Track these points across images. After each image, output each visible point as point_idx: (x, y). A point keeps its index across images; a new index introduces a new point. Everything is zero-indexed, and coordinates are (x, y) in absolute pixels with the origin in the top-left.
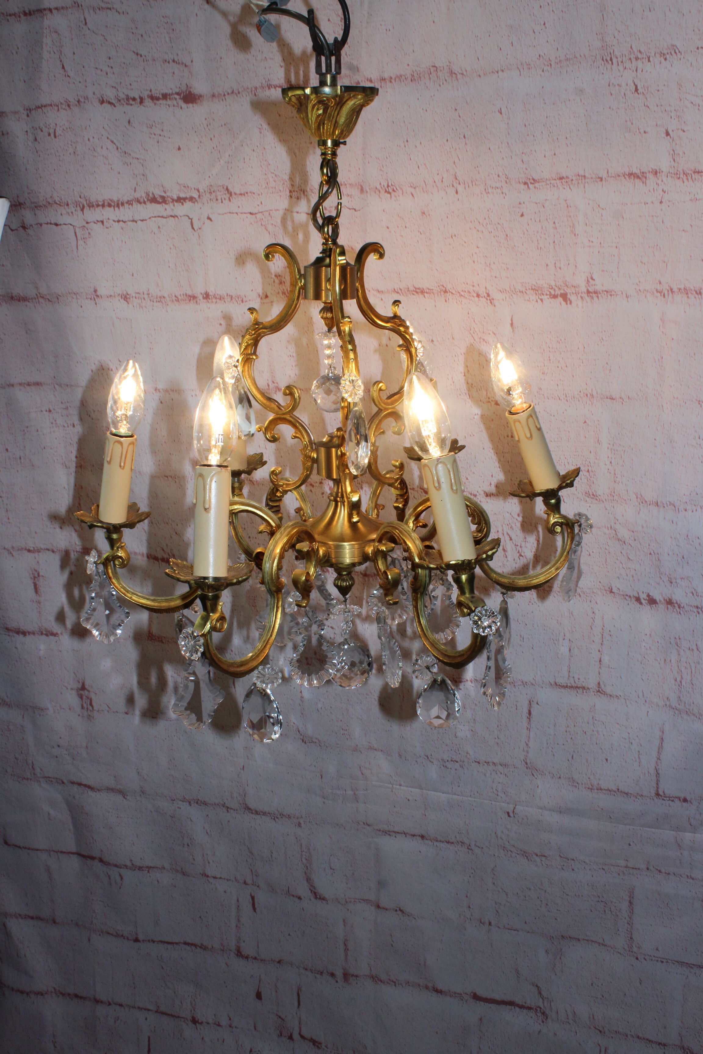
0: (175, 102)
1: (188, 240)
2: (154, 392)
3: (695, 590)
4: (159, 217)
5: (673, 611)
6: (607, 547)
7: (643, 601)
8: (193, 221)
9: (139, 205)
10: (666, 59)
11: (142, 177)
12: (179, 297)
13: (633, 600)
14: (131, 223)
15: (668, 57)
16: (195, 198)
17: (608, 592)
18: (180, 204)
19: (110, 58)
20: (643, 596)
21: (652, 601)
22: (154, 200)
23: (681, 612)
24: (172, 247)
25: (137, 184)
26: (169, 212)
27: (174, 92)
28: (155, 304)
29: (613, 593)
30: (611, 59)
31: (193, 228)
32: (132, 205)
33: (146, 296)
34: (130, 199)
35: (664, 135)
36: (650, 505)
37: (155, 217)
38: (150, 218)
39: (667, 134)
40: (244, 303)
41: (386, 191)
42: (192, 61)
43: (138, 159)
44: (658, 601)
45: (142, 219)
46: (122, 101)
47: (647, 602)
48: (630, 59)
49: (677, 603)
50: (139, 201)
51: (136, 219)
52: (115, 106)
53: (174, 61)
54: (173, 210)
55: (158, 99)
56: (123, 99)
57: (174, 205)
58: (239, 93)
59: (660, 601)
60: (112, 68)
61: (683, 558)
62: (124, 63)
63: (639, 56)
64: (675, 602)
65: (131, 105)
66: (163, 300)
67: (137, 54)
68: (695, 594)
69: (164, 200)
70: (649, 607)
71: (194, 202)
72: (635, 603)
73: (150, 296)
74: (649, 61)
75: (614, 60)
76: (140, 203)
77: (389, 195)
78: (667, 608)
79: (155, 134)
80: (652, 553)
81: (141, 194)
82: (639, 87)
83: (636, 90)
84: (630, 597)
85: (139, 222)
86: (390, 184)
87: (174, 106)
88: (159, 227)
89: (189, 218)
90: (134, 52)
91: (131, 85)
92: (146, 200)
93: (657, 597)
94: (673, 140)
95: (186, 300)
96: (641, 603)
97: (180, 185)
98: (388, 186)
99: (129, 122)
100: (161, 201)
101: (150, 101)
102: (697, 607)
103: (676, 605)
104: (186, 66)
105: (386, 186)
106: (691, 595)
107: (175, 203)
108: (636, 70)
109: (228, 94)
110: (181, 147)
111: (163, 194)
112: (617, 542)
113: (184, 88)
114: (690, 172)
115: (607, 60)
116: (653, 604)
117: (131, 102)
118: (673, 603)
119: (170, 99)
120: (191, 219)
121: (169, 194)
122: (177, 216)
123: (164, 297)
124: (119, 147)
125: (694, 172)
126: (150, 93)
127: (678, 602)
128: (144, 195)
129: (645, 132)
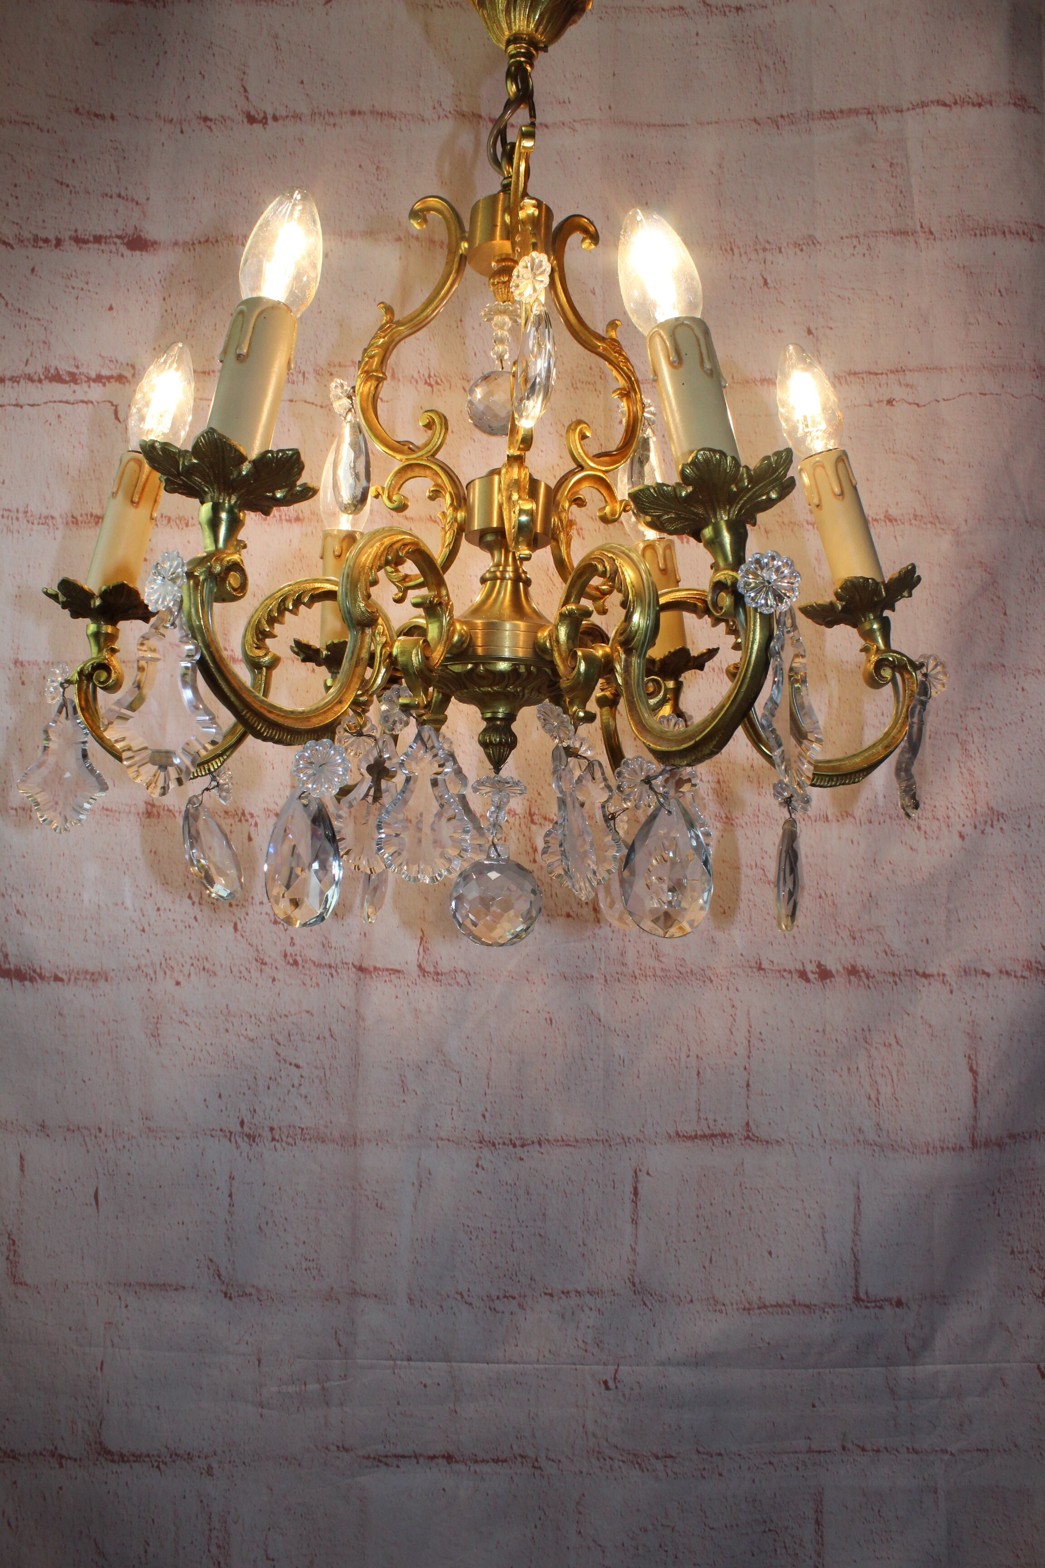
0: (113, 248)
1: (105, 435)
2: (12, 666)
3: (889, 946)
4: (61, 402)
5: (859, 985)
6: (751, 897)
7: (812, 977)
8: (119, 408)
9: (30, 384)
10: (802, 250)
11: (41, 345)
12: (79, 518)
13: (795, 976)
14: (12, 408)
15: (804, 247)
16: (126, 378)
17: (755, 970)
18: (100, 385)
19: (16, 186)
20: (810, 968)
21: (824, 974)
22: (57, 378)
23: (871, 985)
24: (77, 444)
25: (31, 355)
26: (80, 396)
27: (114, 235)
28: (35, 527)
29: (764, 969)
30: (732, 249)
31: (117, 418)
32: (18, 382)
33: (21, 515)
34: (15, 375)
35: (806, 334)
36: (816, 821)
37: (55, 402)
38: (46, 403)
39: (810, 332)
40: (190, 527)
41: (426, 383)
42: (148, 199)
43: (39, 320)
44: (834, 972)
45: (32, 403)
46: (26, 243)
47: (817, 976)
48: (756, 250)
49: (864, 971)
50: (30, 379)
51: (21, 402)
52: (12, 248)
53: (119, 196)
54: (86, 392)
55: (86, 242)
56: (28, 240)
57: (89, 387)
58: (217, 241)
59: (837, 971)
60: (17, 198)
61: (871, 896)
62: (38, 193)
63: (768, 246)
64: (861, 969)
65: (40, 248)
66: (50, 522)
67: (62, 184)
68: (889, 954)
69: (74, 378)
70: (821, 984)
71: (124, 383)
72: (799, 980)
73: (29, 515)
74: (780, 252)
75: (736, 250)
76: (33, 381)
77: (430, 388)
78: (850, 982)
79: (73, 288)
80: (823, 895)
81: (36, 368)
82: (769, 281)
83: (766, 283)
84: (790, 972)
85: (26, 408)
86: (432, 374)
87: (111, 252)
88: (59, 416)
89: (112, 405)
90: (57, 181)
91: (44, 221)
92: (42, 377)
93: (831, 964)
94: (817, 340)
95: (89, 522)
96: (808, 980)
97: (103, 358)
98: (429, 376)
99: (33, 270)
100: (67, 379)
101: (73, 243)
102: (894, 974)
103: (862, 974)
104: (137, 203)
105: (426, 375)
106: (884, 955)
107: (92, 384)
108: (765, 262)
109: (200, 242)
110: (114, 306)
111: (75, 370)
112: (767, 885)
113: (130, 231)
114: (843, 374)
115: (726, 250)
116: (826, 979)
117: (41, 244)
118: (858, 972)
119: (106, 243)
120: (116, 406)
121: (81, 370)
122: (92, 402)
123: (52, 518)
124: (10, 302)
125: (849, 374)
126: (74, 234)
127: (866, 969)
128: (40, 371)
129: (779, 331)
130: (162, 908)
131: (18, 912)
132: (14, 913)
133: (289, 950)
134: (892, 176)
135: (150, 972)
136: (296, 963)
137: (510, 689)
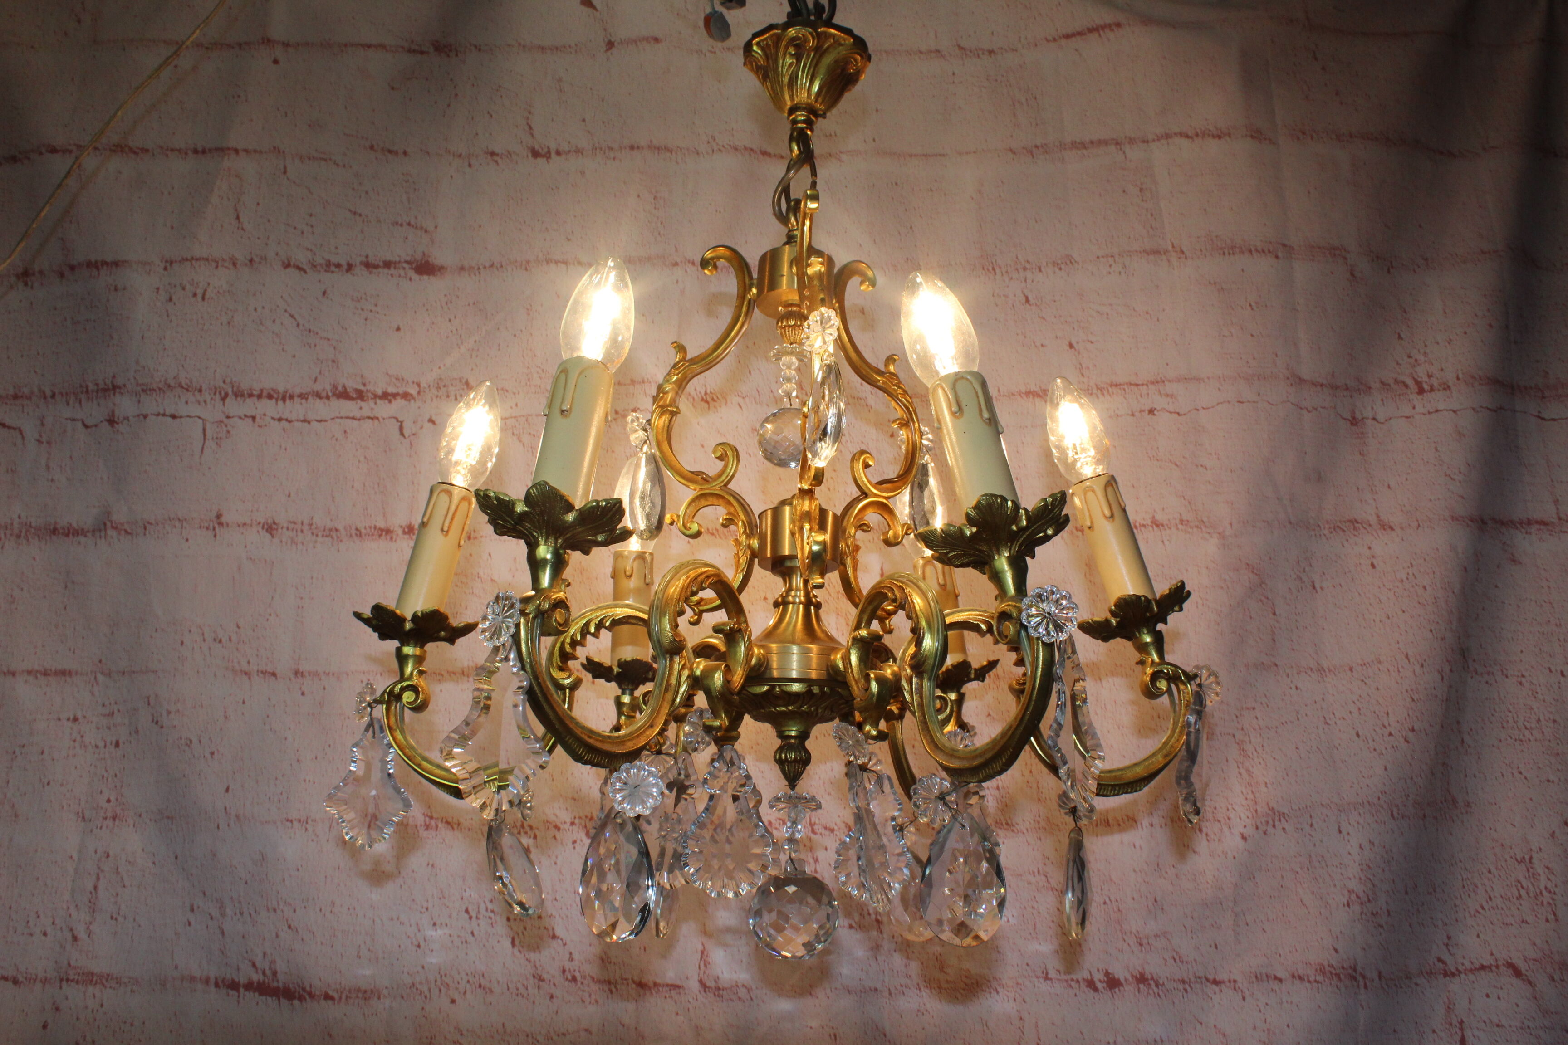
0: (402, 272)
1: (390, 450)
2: (292, 676)
3: (1177, 952)
4: (347, 418)
5: (1148, 993)
6: (1036, 906)
7: (1099, 985)
8: (404, 424)
9: (318, 400)
10: (1060, 269)
11: (330, 363)
12: (363, 531)
13: (1083, 985)
14: (300, 424)
15: (1063, 266)
16: (411, 395)
17: (1042, 980)
18: (386, 402)
19: (311, 215)
20: (1098, 976)
21: (1113, 983)
22: (344, 395)
23: (1161, 993)
24: (362, 459)
25: (320, 373)
26: (366, 412)
27: (402, 260)
28: (320, 539)
29: (1051, 979)
30: (993, 269)
31: (402, 434)
32: (307, 399)
33: (306, 528)
34: (304, 392)
35: (1068, 348)
36: (1097, 825)
37: (341, 418)
38: (333, 419)
39: (1071, 346)
40: (472, 541)
41: (702, 400)
42: (436, 227)
43: (329, 340)
44: (1123, 981)
45: (319, 418)
46: (318, 268)
47: (1105, 985)
48: (1017, 269)
49: (1152, 978)
50: (318, 395)
51: (309, 418)
52: (305, 272)
53: (409, 224)
54: (372, 409)
55: (376, 267)
56: (321, 265)
57: (376, 403)
58: (502, 266)
59: (1126, 980)
60: (312, 226)
61: (1156, 901)
62: (332, 222)
63: (1028, 266)
64: (1149, 977)
65: (333, 272)
66: (334, 534)
67: (355, 213)
68: (1177, 960)
69: (360, 395)
70: (1109, 993)
71: (409, 400)
72: (1086, 990)
73: (314, 527)
74: (1040, 271)
75: (998, 270)
76: (321, 398)
77: (706, 405)
78: (1139, 991)
79: (363, 310)
80: (1108, 901)
81: (324, 385)
82: (1030, 298)
83: (1027, 300)
84: (1078, 981)
85: (314, 424)
86: (708, 392)
87: (400, 276)
88: (345, 432)
89: (398, 421)
90: (350, 211)
91: (336, 248)
92: (330, 394)
93: (1120, 973)
94: (1079, 353)
95: (373, 535)
96: (1096, 990)
97: (390, 376)
98: (706, 393)
99: (324, 293)
100: (354, 396)
101: (363, 268)
102: (1183, 982)
103: (1152, 982)
104: (426, 231)
105: (703, 393)
106: (1172, 961)
107: (378, 401)
108: (1026, 281)
109: (485, 267)
110: (401, 327)
111: (361, 387)
112: (1051, 892)
113: (418, 256)
114: (1105, 386)
115: (988, 270)
116: (1115, 987)
117: (333, 268)
118: (1147, 979)
119: (395, 268)
120: (401, 422)
121: (368, 387)
122: (377, 418)
123: (337, 530)
124: (301, 322)
125: (1111, 385)
126: (364, 259)
127: (1155, 977)
128: (328, 388)
129: (1042, 345)
130: (438, 923)
131: (290, 927)
132: (286, 928)
133: (568, 965)
134: (1143, 200)
135: (425, 989)
136: (574, 979)
137: (805, 708)
